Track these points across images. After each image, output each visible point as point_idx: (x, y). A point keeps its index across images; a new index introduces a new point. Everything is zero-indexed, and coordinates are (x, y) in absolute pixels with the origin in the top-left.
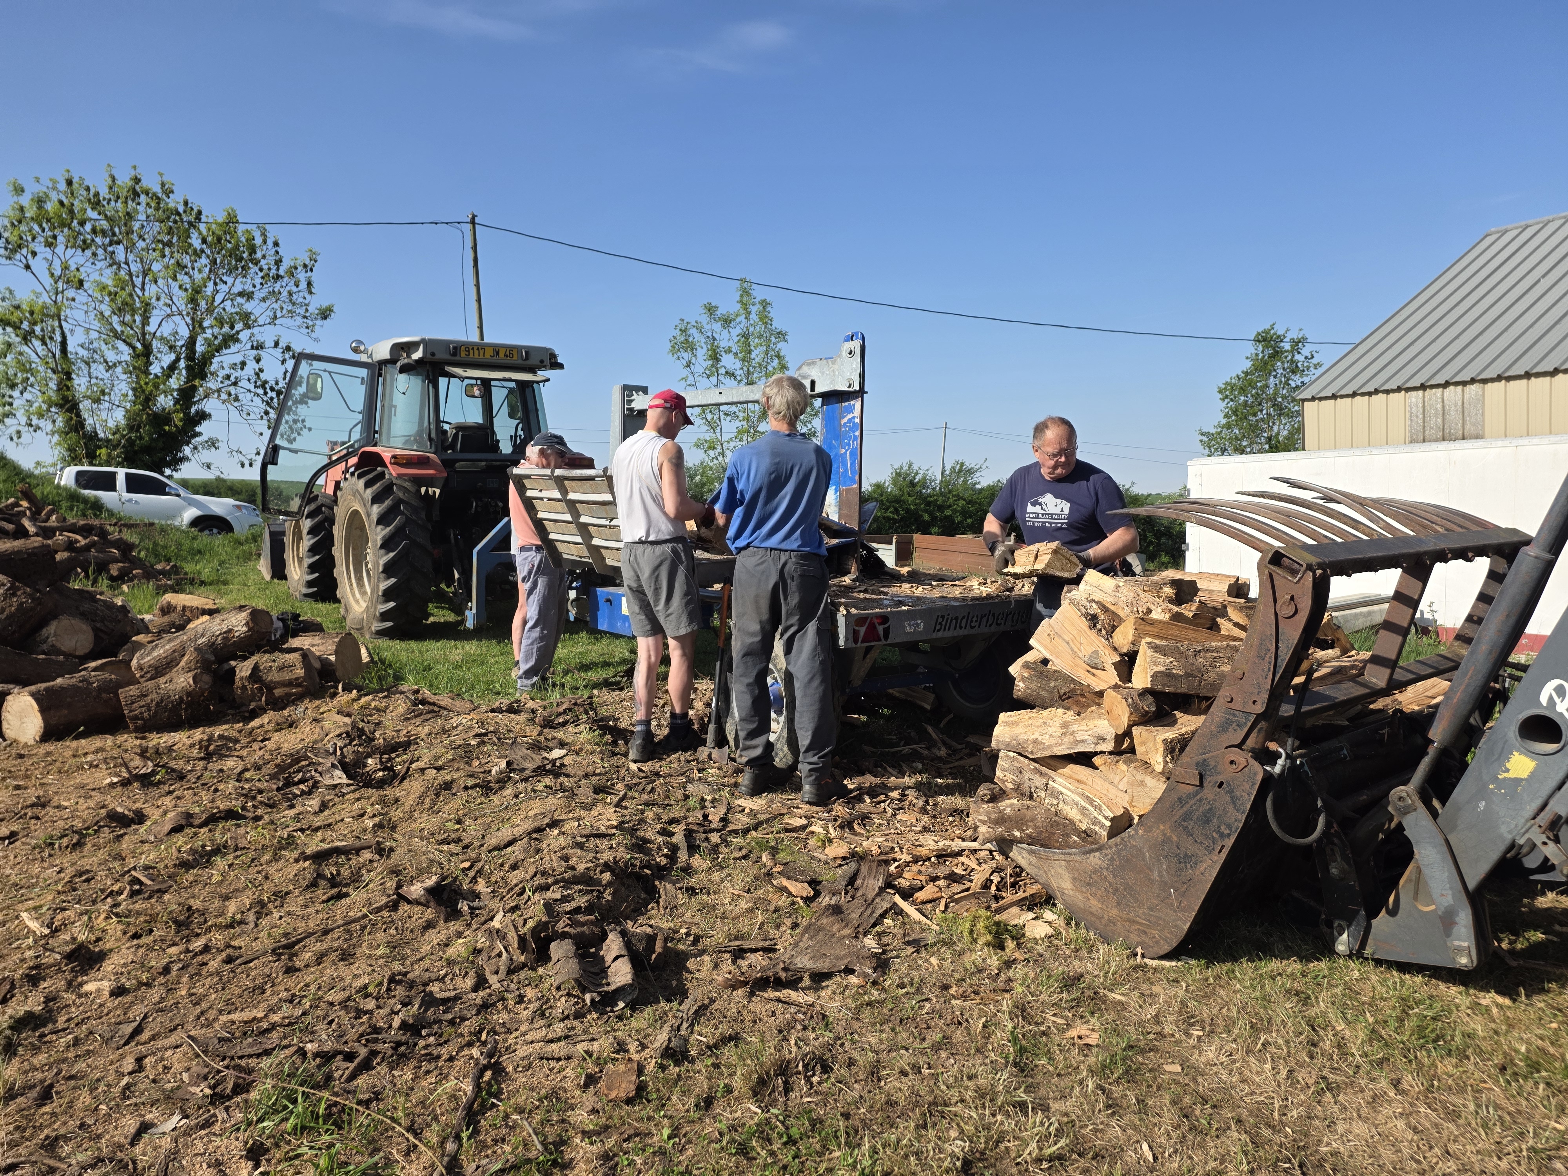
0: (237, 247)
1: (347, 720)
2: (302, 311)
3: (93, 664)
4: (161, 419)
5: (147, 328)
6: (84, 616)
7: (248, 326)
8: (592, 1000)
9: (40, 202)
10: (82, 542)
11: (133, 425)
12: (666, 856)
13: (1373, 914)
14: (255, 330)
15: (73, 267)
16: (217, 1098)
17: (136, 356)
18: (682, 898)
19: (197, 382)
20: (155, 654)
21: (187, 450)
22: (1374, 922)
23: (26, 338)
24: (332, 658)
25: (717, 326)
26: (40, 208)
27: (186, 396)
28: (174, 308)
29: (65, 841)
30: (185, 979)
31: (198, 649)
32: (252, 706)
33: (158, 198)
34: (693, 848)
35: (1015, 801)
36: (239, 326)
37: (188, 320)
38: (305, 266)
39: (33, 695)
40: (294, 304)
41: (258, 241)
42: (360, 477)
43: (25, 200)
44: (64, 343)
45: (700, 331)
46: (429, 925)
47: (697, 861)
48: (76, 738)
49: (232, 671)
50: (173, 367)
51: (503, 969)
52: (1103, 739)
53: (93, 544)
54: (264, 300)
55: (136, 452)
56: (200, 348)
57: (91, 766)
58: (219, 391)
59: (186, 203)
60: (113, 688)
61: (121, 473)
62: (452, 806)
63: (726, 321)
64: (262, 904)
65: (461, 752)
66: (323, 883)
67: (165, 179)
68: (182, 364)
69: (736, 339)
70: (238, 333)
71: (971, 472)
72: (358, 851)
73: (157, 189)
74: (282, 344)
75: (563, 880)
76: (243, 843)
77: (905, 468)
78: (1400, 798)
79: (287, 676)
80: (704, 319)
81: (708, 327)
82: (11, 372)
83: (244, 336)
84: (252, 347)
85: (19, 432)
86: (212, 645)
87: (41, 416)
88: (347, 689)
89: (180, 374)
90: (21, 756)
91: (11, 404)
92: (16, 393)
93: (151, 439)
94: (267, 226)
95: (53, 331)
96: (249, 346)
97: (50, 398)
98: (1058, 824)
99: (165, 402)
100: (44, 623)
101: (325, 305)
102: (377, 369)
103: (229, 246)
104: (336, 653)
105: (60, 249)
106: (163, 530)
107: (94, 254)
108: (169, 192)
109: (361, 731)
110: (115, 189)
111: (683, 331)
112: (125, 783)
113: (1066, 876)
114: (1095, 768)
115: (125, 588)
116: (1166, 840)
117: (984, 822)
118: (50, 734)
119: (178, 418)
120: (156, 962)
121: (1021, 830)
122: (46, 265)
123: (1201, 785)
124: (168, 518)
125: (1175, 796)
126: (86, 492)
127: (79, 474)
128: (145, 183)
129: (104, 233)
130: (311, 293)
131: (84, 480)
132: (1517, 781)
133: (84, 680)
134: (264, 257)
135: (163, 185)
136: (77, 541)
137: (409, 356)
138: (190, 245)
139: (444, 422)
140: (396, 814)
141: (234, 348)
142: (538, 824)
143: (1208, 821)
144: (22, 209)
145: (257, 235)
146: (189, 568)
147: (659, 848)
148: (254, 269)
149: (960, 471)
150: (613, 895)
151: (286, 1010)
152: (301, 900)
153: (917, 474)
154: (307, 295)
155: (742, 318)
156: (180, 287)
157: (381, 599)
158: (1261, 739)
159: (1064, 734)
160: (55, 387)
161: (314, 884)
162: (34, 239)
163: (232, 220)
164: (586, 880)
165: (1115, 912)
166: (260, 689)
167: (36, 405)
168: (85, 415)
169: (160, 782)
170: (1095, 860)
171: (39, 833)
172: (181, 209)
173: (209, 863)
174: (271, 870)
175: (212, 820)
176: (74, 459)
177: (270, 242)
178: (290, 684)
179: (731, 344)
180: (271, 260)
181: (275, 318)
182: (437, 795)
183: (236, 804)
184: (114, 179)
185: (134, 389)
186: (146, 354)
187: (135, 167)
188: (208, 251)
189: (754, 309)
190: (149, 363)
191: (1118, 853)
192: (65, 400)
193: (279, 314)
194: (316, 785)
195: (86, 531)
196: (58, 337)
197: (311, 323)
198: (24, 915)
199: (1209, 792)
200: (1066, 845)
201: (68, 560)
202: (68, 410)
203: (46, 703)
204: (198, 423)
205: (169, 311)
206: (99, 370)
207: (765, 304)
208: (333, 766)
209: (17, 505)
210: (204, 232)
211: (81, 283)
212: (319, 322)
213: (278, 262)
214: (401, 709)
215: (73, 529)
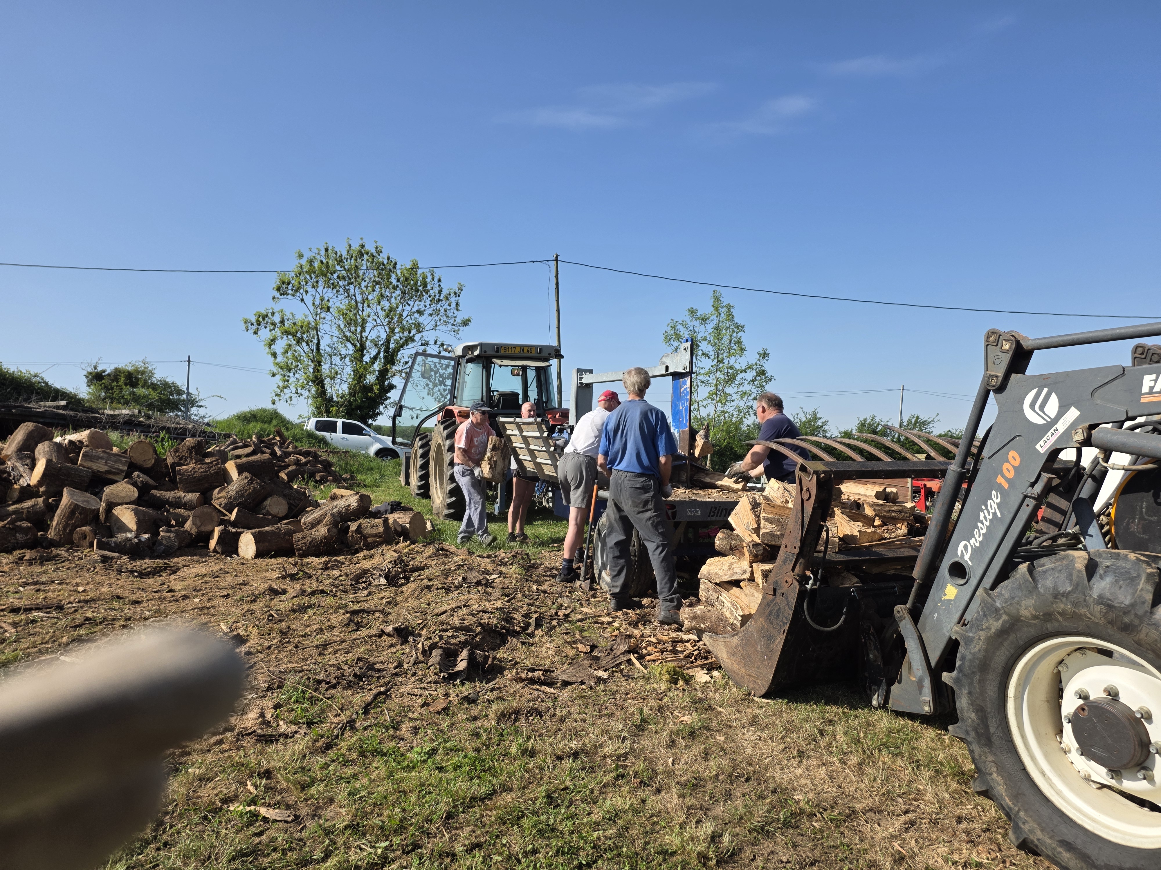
0: (416, 283)
1: (397, 555)
2: (452, 321)
3: (285, 522)
4: (367, 389)
5: (364, 334)
6: (285, 496)
7: (419, 332)
8: (444, 676)
9: (311, 262)
10: (304, 460)
11: (353, 393)
12: (521, 627)
13: (890, 683)
14: (424, 334)
15: (326, 299)
16: (269, 689)
17: (356, 351)
18: (519, 645)
19: (388, 366)
20: (313, 516)
21: (381, 408)
22: (892, 688)
23: (299, 342)
24: (408, 526)
25: (697, 323)
26: (311, 265)
27: (383, 374)
28: (378, 321)
29: (248, 599)
30: (276, 652)
31: (333, 515)
32: (356, 546)
33: (374, 256)
34: (538, 625)
35: (703, 607)
36: (414, 332)
37: (387, 328)
38: (455, 293)
39: (252, 534)
40: (447, 317)
41: (429, 280)
42: (442, 424)
43: (304, 262)
44: (318, 344)
45: (685, 326)
46: (392, 645)
47: (539, 632)
48: (271, 558)
49: (348, 527)
50: (375, 358)
51: (412, 662)
52: (746, 572)
53: (309, 462)
54: (431, 315)
55: (353, 409)
56: (392, 346)
57: (272, 570)
58: (401, 371)
59: (388, 258)
60: (290, 533)
61: (340, 422)
62: (428, 596)
63: (703, 319)
64: (321, 630)
65: (445, 572)
66: (352, 624)
67: (378, 244)
68: (382, 355)
69: (710, 331)
70: (414, 335)
71: (924, 423)
72: (374, 612)
73: (373, 251)
74: (439, 343)
75: (455, 627)
76: (323, 604)
77: (869, 421)
78: (898, 612)
79: (374, 531)
80: (688, 319)
81: (690, 324)
82: (289, 362)
83: (417, 338)
84: (422, 344)
85: (291, 397)
86: (340, 513)
87: (303, 387)
88: (405, 540)
89: (380, 361)
90: (243, 564)
91: (288, 381)
92: (291, 374)
93: (362, 401)
94: (435, 270)
95: (313, 337)
96: (420, 344)
97: (308, 376)
98: (722, 620)
99: (371, 379)
100: (265, 499)
101: (466, 317)
102: (458, 360)
103: (412, 282)
104: (410, 523)
105: (320, 289)
106: (354, 456)
107: (338, 291)
108: (379, 252)
109: (402, 561)
110: (351, 252)
111: (673, 327)
112: (284, 578)
113: (724, 650)
114: (740, 587)
115: (322, 487)
116: (763, 628)
117: (686, 618)
118: (259, 555)
119: (376, 388)
120: (266, 644)
121: (704, 624)
122: (312, 298)
123: (775, 594)
124: (362, 448)
125: (766, 602)
126: (318, 433)
127: (317, 422)
128: (367, 248)
129: (344, 278)
130: (457, 310)
131: (321, 426)
132: (950, 600)
133: (278, 528)
134: (432, 288)
135: (377, 248)
136: (301, 460)
137: (472, 353)
138: (391, 283)
139: (493, 391)
140: (399, 598)
141: (411, 345)
142: (459, 605)
143: (778, 616)
144: (301, 267)
145: (429, 275)
146: (360, 477)
147: (519, 623)
148: (426, 296)
149: (916, 422)
150: (481, 639)
151: (312, 666)
152: (340, 631)
153: (878, 424)
154: (456, 312)
155: (714, 317)
156: (382, 309)
157: (448, 495)
158: (801, 569)
159: (729, 569)
160: (312, 371)
161: (348, 625)
162: (306, 283)
163: (415, 266)
164: (467, 629)
165: (743, 670)
166: (361, 538)
167: (301, 381)
168: (327, 387)
169: (299, 579)
170: (736, 640)
171: (239, 594)
172: (385, 262)
173: (305, 612)
174: (332, 617)
175: (313, 593)
176: (320, 414)
177: (436, 280)
178: (376, 535)
179: (706, 334)
180: (436, 290)
181: (436, 326)
182: (422, 591)
183: (328, 589)
184: (350, 246)
185: (354, 371)
186: (361, 349)
187: (362, 239)
188: (401, 286)
189: (723, 310)
190: (363, 355)
191: (744, 636)
192: (316, 377)
193: (438, 323)
194: (370, 584)
195: (306, 454)
196: (315, 341)
197: (456, 329)
198: (222, 624)
199: (779, 598)
200: (725, 632)
201: (295, 470)
202: (318, 384)
203: (258, 539)
204: (388, 391)
205: (375, 324)
206: (336, 360)
207: (729, 307)
208: (380, 575)
209: (274, 439)
210: (399, 274)
211: (328, 309)
212: (461, 328)
213: (440, 292)
214: (430, 553)
215: (300, 453)
